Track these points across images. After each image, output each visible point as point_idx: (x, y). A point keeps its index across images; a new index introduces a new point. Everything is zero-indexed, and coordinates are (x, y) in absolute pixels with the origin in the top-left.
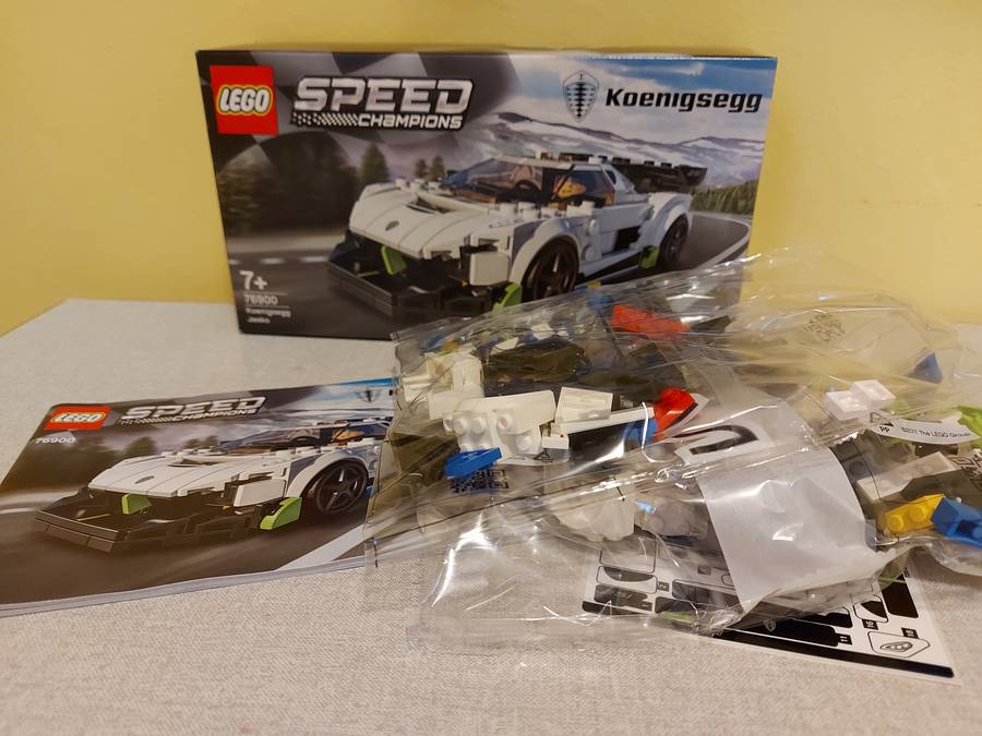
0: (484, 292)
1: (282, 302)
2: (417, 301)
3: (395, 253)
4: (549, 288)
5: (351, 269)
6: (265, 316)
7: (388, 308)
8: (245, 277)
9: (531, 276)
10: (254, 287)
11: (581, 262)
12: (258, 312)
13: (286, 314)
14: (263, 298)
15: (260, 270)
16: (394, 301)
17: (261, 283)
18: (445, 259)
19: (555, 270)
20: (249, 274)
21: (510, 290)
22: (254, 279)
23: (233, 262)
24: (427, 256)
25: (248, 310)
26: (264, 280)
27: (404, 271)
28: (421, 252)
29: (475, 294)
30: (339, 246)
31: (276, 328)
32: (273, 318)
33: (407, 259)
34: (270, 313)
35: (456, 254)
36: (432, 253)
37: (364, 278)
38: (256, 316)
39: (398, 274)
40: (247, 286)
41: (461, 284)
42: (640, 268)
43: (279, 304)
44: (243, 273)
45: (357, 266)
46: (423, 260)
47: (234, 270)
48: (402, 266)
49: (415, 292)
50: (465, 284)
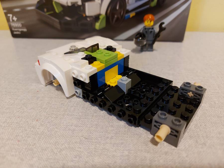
0: (92, 19)
1: (23, 26)
2: (68, 23)
3: (58, 4)
4: (116, 16)
5: (43, 11)
6: (18, 31)
7: (58, 26)
8: (9, 17)
9: (109, 11)
10: (13, 21)
11: (127, 5)
12: (16, 30)
13: (25, 30)
14: (17, 25)
15: (14, 14)
16: (60, 23)
17: (15, 19)
18: (76, 5)
19: (118, 8)
20: (10, 15)
21: (101, 17)
22: (12, 17)
23: (5, 11)
24: (70, 4)
25: (13, 29)
26: (16, 17)
27: (62, 11)
28: (67, 3)
29: (88, 19)
30: (38, 2)
31: (23, 35)
32: (22, 32)
33: (62, 6)
34: (20, 30)
35: (80, 3)
36: (71, 3)
37: (49, 14)
38: (16, 31)
39: (60, 13)
40: (11, 20)
41: (83, 16)
42: (150, 6)
43: (22, 26)
44: (9, 15)
45: (45, 10)
46: (68, 6)
47: (6, 14)
48: (61, 9)
49: (67, 20)
50: (84, 15)
